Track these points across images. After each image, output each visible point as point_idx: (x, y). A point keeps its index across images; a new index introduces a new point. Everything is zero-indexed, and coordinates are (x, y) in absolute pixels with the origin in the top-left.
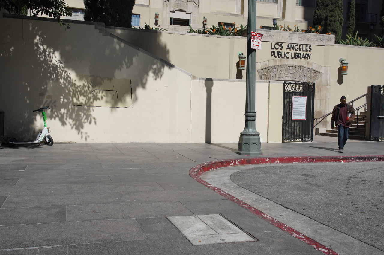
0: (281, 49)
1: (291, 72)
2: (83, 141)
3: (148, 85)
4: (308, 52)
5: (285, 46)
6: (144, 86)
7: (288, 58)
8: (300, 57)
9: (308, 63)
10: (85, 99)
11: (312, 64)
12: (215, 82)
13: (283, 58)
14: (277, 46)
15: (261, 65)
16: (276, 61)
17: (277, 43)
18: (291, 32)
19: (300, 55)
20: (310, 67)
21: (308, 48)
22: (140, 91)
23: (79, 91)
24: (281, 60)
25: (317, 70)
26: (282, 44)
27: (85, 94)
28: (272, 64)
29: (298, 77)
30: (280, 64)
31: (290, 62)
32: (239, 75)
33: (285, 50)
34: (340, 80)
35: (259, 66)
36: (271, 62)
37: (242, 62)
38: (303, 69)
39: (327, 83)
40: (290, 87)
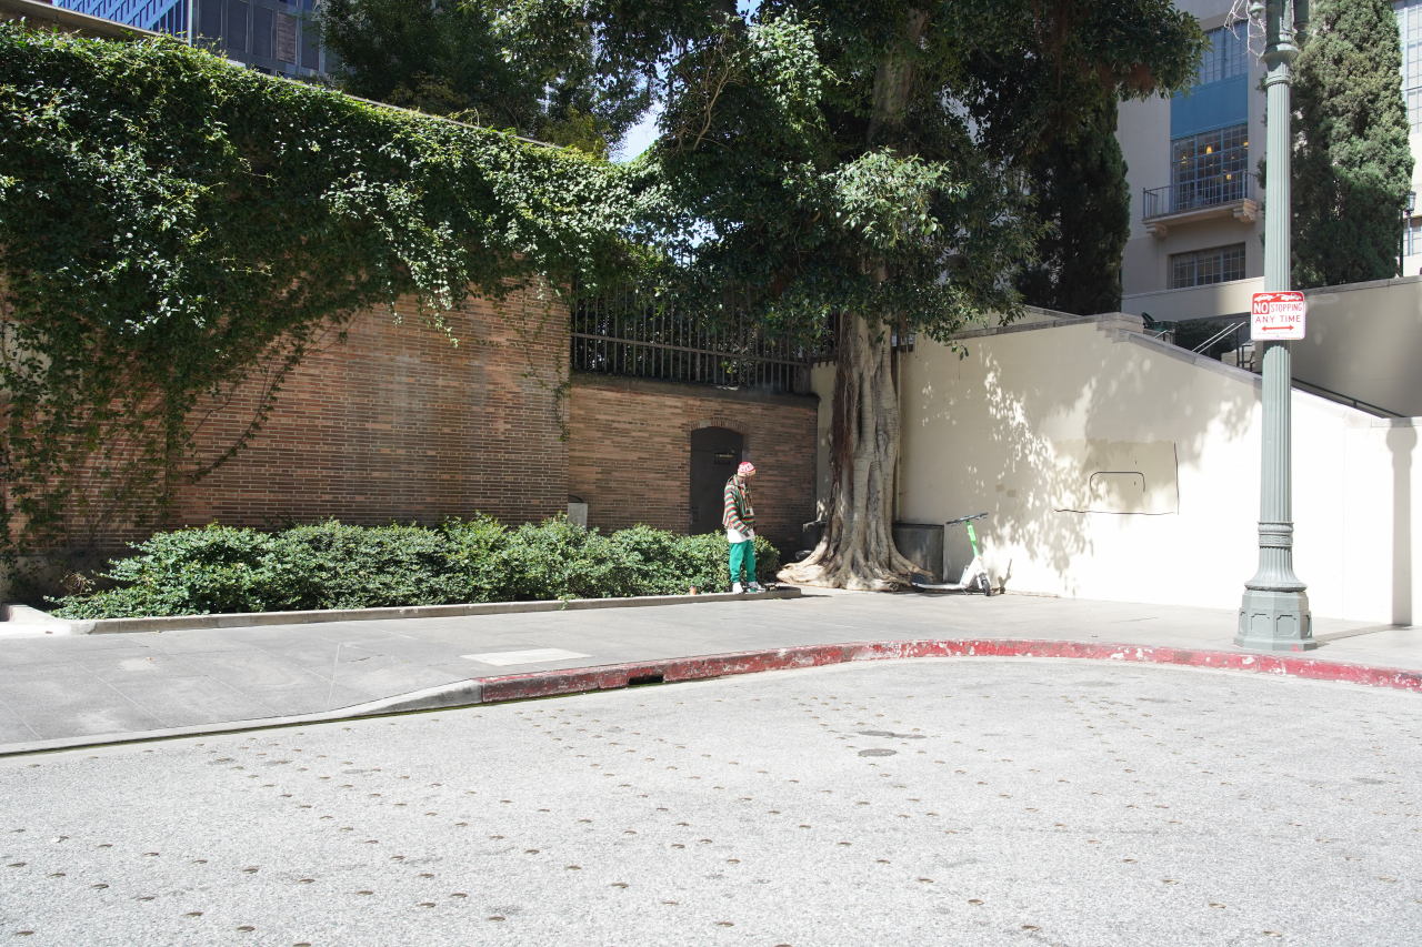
10: (1073, 497)
23: (1062, 481)
27: (1074, 488)
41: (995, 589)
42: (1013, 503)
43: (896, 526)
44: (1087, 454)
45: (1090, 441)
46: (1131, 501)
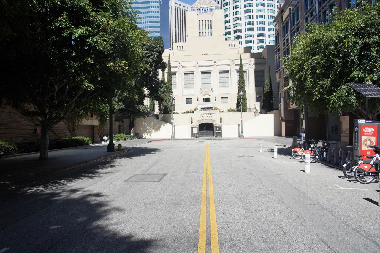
1: (207, 121)
2: (151, 138)
3: (162, 128)
4: (211, 115)
5: (204, 114)
6: (161, 128)
8: (209, 117)
11: (212, 118)
12: (176, 126)
14: (202, 115)
18: (206, 111)
22: (160, 129)
23: (150, 129)
25: (214, 120)
29: (209, 122)
31: (206, 118)
32: (192, 123)
33: (204, 115)
34: (221, 122)
35: (197, 120)
36: (201, 119)
37: (192, 119)
38: (210, 120)
39: (217, 123)
40: (192, 126)
41: (145, 138)
42: (146, 131)
43: (135, 133)
44: (153, 127)
45: (153, 126)
46: (156, 131)
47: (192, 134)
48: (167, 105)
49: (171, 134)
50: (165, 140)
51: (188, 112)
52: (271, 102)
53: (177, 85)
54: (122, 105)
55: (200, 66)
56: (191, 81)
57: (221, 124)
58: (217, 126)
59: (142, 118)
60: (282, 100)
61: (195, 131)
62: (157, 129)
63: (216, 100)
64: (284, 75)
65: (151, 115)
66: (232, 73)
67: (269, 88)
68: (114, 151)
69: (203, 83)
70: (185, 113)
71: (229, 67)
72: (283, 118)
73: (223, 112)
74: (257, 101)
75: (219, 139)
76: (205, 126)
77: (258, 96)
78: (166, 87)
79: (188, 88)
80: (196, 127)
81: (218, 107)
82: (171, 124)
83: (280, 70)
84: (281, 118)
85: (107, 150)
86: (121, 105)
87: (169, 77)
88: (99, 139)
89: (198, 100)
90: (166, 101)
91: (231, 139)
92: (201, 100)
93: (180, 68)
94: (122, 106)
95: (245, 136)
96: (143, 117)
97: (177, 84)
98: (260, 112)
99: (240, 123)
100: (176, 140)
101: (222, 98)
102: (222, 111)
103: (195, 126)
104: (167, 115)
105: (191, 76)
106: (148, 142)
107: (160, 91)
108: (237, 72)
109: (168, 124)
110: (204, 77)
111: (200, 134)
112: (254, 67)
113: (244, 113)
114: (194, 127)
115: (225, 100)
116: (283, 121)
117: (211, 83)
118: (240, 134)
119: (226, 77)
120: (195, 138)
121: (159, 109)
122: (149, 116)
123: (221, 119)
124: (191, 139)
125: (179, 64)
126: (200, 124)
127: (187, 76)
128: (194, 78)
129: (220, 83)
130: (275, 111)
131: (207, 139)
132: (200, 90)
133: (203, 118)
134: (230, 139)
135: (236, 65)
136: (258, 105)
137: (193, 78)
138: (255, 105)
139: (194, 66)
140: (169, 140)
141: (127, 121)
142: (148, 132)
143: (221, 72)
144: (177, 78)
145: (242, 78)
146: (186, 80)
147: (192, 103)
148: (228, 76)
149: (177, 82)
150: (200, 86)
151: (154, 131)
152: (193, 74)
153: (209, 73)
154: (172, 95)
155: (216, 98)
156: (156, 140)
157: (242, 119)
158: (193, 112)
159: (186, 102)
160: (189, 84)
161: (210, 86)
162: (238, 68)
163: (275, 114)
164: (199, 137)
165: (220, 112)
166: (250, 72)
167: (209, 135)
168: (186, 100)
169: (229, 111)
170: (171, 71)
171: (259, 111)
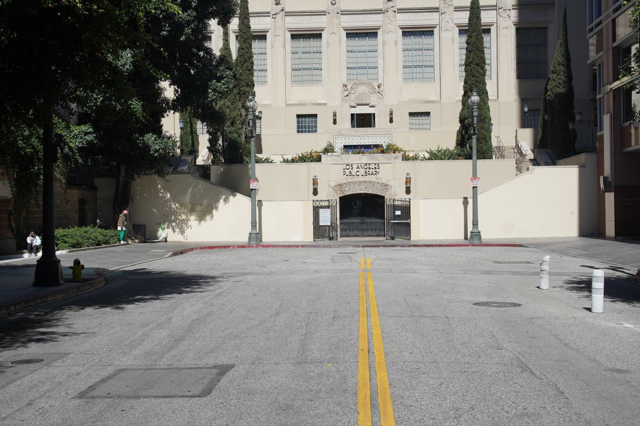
0: (352, 169)
1: (364, 187)
2: (185, 241)
3: (219, 209)
4: (377, 170)
5: (355, 166)
7: (358, 175)
8: (369, 174)
9: (377, 178)
10: (185, 216)
11: (381, 179)
13: (353, 176)
14: (348, 167)
15: (334, 183)
16: (348, 179)
17: (348, 165)
18: (360, 155)
19: (369, 173)
20: (379, 181)
21: (376, 166)
23: (182, 212)
24: (352, 178)
25: (387, 184)
26: (352, 165)
28: (345, 182)
29: (370, 190)
30: (351, 181)
31: (361, 179)
32: (315, 192)
33: (355, 170)
34: (408, 191)
35: (333, 184)
36: (343, 179)
37: (315, 182)
38: (373, 183)
39: (395, 194)
40: (317, 203)
41: (166, 241)
42: (167, 218)
43: (134, 226)
44: (189, 206)
45: (190, 203)
46: (201, 218)
47: (314, 228)
48: (235, 135)
49: (248, 229)
50: (229, 247)
51: (303, 159)
52: (571, 127)
53: (269, 73)
54: (90, 133)
55: (345, 13)
56: (315, 61)
57: (407, 197)
58: (396, 203)
59: (156, 176)
60: (606, 120)
61: (325, 218)
62: (205, 211)
63: (391, 121)
64: (614, 40)
65: (185, 168)
66: (444, 34)
67: (564, 82)
68: (59, 284)
69: (351, 68)
70: (293, 161)
71: (436, 15)
72: (610, 180)
73: (415, 158)
74: (524, 124)
75: (402, 246)
76: (359, 203)
77: (526, 109)
78: (234, 76)
79: (303, 82)
80: (328, 207)
81: (399, 144)
82: (250, 196)
83: (600, 23)
84: (602, 178)
85: (33, 280)
86: (86, 134)
87: (244, 46)
88: (12, 243)
89: (335, 122)
90: (232, 124)
91: (440, 246)
92: (345, 122)
93: (279, 17)
94: (89, 138)
95: (486, 236)
96: (161, 173)
97: (269, 68)
98: (531, 160)
99: (469, 195)
100: (263, 246)
101: (411, 114)
102: (411, 155)
103: (326, 204)
104: (236, 167)
105: (312, 43)
106: (176, 254)
107: (214, 90)
108: (461, 32)
109: (239, 196)
110: (354, 48)
111: (342, 230)
112: (514, 14)
113: (481, 163)
114: (322, 207)
115: (421, 122)
116: (607, 190)
117: (376, 68)
118: (470, 228)
119: (425, 47)
120: (326, 242)
121: (212, 149)
122: (179, 169)
123: (408, 181)
124: (312, 246)
125: (277, 4)
126: (341, 198)
127: (302, 44)
128: (324, 49)
129: (404, 67)
130: (582, 157)
131: (366, 244)
132: (341, 88)
133: (350, 179)
134: (436, 246)
135: (458, 9)
136: (526, 139)
137: (319, 50)
138: (516, 137)
139: (322, 13)
140: (243, 247)
141: (105, 187)
142: (175, 221)
143: (408, 32)
144: (268, 51)
145: (477, 49)
146: (299, 55)
147: (316, 131)
148: (431, 46)
149: (269, 62)
150: (343, 76)
151: (193, 218)
152: (319, 36)
153: (371, 34)
154: (252, 103)
155: (391, 114)
156: (202, 248)
157: (475, 183)
158: (319, 159)
159: (298, 127)
160: (307, 69)
161: (373, 77)
162: (464, 18)
163: (582, 167)
164: (339, 239)
165: (406, 158)
166: (501, 31)
167: (369, 233)
168: (298, 122)
169: (435, 156)
170: (250, 28)
171: (530, 155)
